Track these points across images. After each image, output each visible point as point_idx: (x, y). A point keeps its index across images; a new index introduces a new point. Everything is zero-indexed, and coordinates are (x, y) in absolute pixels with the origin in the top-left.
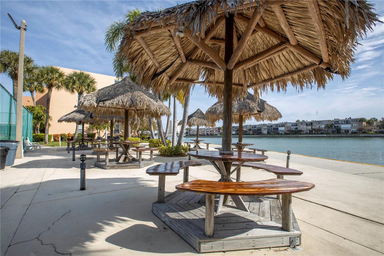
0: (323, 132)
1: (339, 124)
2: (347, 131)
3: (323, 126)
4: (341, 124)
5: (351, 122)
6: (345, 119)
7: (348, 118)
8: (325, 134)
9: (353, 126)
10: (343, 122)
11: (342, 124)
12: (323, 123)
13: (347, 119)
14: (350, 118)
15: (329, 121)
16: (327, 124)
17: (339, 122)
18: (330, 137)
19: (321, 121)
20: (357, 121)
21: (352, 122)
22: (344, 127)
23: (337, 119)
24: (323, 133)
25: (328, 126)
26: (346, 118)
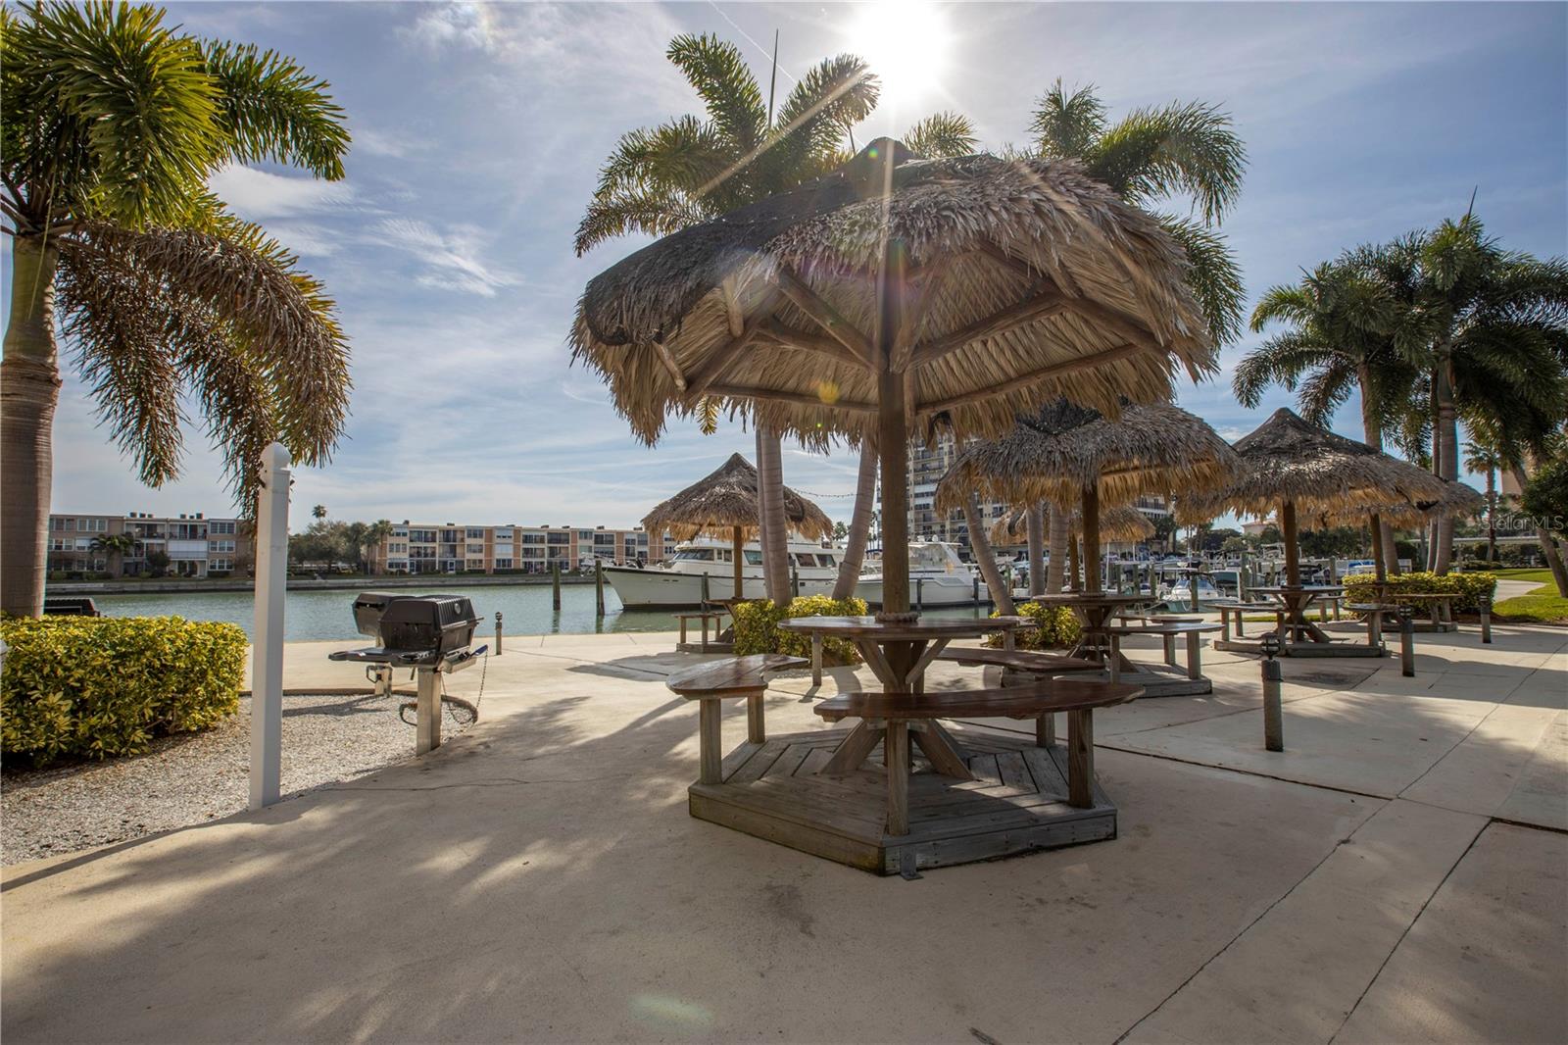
0: (75, 568)
1: (162, 536)
2: (188, 568)
3: (82, 543)
4: (167, 536)
5: (209, 531)
6: (178, 517)
7: (192, 517)
8: (89, 579)
9: (215, 549)
10: (177, 531)
11: (172, 536)
12: (83, 526)
13: (188, 518)
14: (199, 516)
15: (111, 519)
16: (102, 535)
17: (159, 530)
18: (124, 592)
19: (71, 519)
20: (231, 531)
21: (214, 531)
22: (179, 549)
23: (143, 515)
24: (80, 574)
25: (113, 545)
26: (183, 516)
